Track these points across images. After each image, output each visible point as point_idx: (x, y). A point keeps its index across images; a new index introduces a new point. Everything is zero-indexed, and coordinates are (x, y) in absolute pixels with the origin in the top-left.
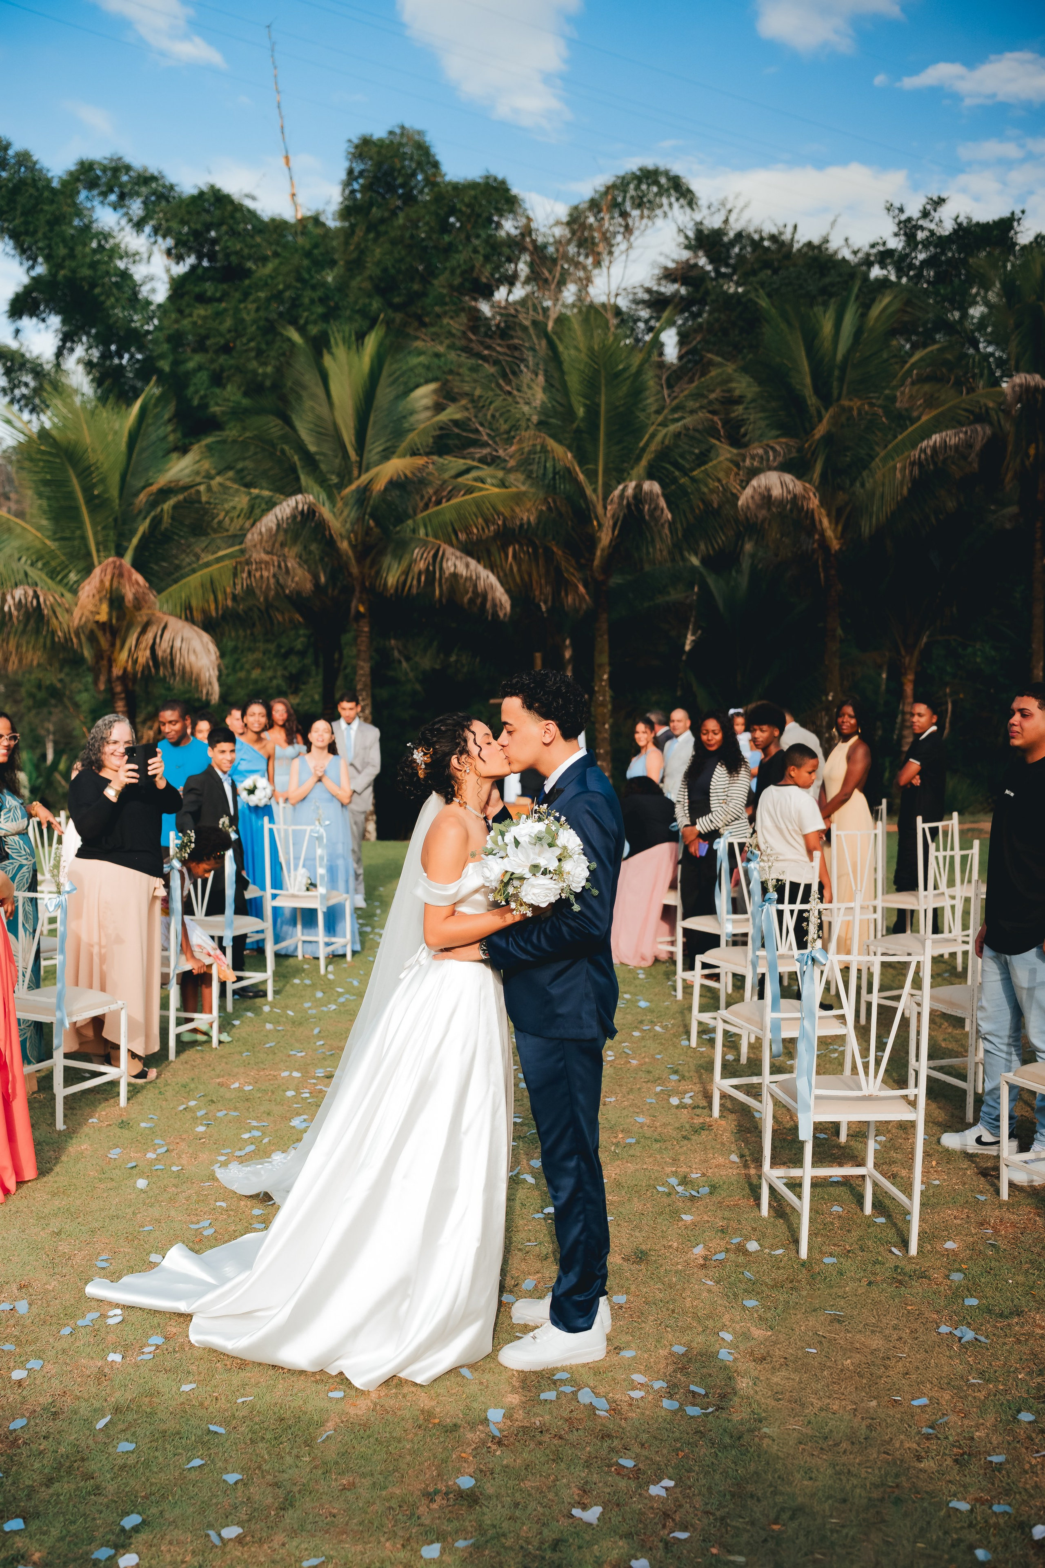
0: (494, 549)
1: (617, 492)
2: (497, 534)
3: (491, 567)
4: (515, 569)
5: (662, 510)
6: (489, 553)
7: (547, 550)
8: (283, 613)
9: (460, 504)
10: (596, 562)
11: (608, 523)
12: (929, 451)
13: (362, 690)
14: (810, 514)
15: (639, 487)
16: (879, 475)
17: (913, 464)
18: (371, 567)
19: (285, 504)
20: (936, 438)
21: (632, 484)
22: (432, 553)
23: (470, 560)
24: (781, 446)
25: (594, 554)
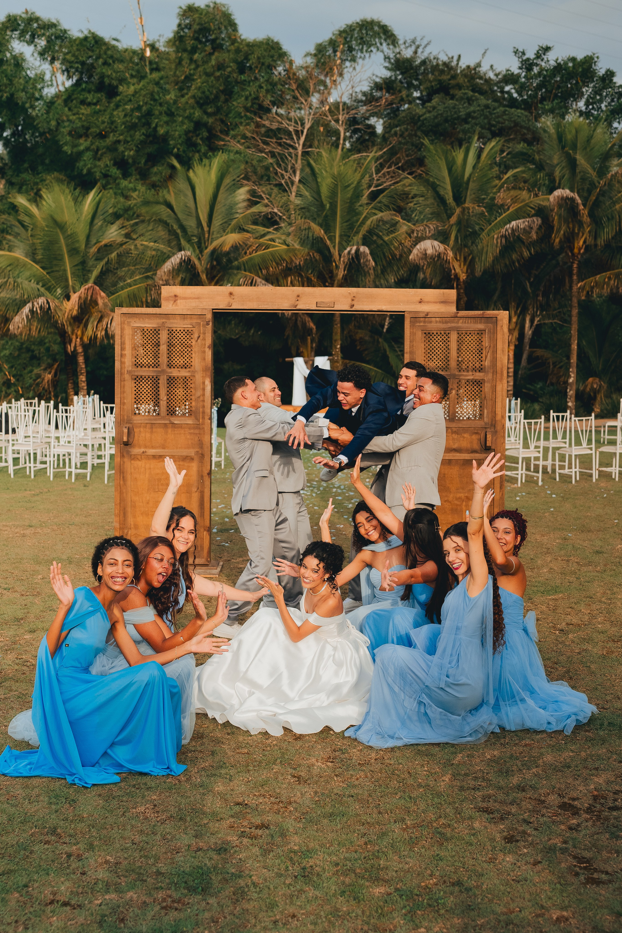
1: (346, 252)
2: (282, 270)
5: (369, 261)
6: (278, 280)
7: (308, 279)
9: (263, 255)
11: (342, 266)
12: (510, 231)
14: (447, 262)
15: (358, 250)
16: (485, 242)
17: (502, 236)
19: (175, 256)
20: (514, 223)
21: (355, 248)
22: (250, 281)
24: (432, 226)
25: (334, 282)
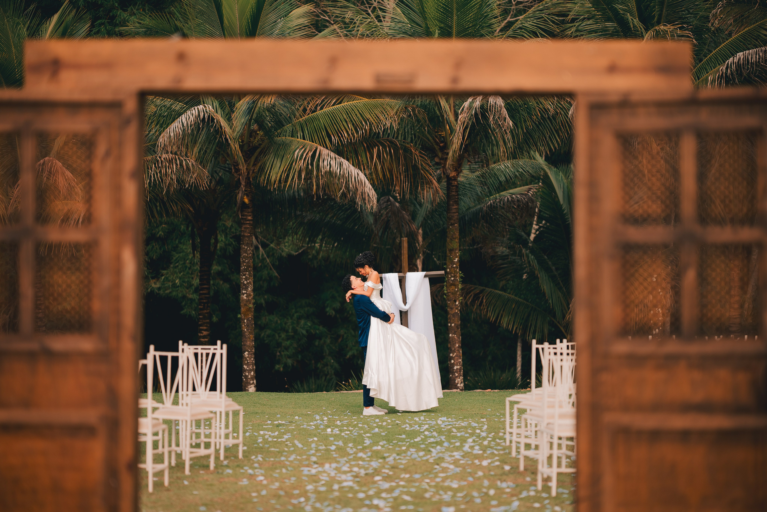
0: (361, 150)
1: (467, 104)
2: (364, 137)
3: (358, 165)
4: (379, 167)
5: (505, 119)
6: (356, 154)
7: (406, 150)
8: (176, 204)
10: (449, 162)
11: (459, 128)
12: (734, 67)
13: (246, 270)
15: (485, 102)
17: (721, 77)
18: (254, 165)
19: (189, 112)
20: (740, 55)
21: (480, 98)
22: (310, 154)
23: (342, 160)
25: (448, 154)
